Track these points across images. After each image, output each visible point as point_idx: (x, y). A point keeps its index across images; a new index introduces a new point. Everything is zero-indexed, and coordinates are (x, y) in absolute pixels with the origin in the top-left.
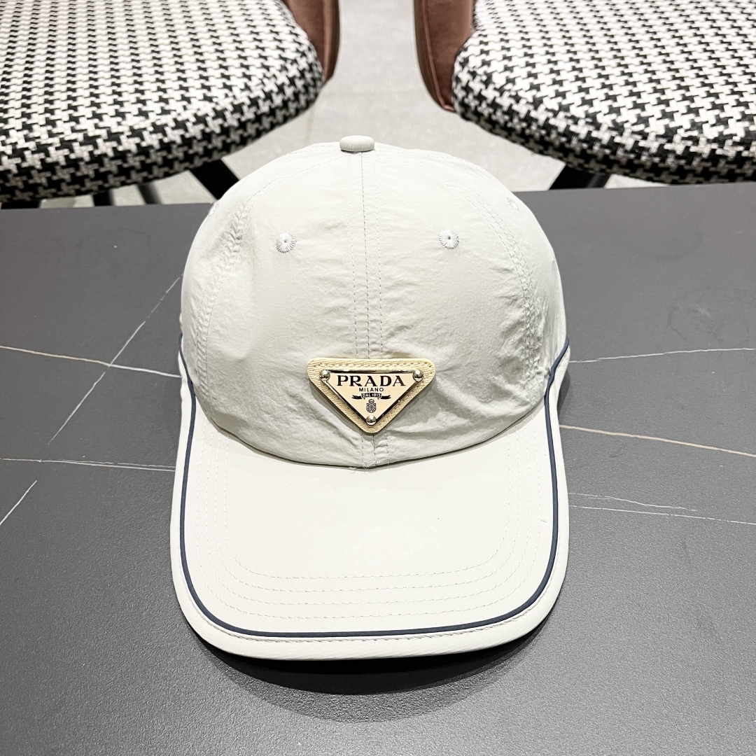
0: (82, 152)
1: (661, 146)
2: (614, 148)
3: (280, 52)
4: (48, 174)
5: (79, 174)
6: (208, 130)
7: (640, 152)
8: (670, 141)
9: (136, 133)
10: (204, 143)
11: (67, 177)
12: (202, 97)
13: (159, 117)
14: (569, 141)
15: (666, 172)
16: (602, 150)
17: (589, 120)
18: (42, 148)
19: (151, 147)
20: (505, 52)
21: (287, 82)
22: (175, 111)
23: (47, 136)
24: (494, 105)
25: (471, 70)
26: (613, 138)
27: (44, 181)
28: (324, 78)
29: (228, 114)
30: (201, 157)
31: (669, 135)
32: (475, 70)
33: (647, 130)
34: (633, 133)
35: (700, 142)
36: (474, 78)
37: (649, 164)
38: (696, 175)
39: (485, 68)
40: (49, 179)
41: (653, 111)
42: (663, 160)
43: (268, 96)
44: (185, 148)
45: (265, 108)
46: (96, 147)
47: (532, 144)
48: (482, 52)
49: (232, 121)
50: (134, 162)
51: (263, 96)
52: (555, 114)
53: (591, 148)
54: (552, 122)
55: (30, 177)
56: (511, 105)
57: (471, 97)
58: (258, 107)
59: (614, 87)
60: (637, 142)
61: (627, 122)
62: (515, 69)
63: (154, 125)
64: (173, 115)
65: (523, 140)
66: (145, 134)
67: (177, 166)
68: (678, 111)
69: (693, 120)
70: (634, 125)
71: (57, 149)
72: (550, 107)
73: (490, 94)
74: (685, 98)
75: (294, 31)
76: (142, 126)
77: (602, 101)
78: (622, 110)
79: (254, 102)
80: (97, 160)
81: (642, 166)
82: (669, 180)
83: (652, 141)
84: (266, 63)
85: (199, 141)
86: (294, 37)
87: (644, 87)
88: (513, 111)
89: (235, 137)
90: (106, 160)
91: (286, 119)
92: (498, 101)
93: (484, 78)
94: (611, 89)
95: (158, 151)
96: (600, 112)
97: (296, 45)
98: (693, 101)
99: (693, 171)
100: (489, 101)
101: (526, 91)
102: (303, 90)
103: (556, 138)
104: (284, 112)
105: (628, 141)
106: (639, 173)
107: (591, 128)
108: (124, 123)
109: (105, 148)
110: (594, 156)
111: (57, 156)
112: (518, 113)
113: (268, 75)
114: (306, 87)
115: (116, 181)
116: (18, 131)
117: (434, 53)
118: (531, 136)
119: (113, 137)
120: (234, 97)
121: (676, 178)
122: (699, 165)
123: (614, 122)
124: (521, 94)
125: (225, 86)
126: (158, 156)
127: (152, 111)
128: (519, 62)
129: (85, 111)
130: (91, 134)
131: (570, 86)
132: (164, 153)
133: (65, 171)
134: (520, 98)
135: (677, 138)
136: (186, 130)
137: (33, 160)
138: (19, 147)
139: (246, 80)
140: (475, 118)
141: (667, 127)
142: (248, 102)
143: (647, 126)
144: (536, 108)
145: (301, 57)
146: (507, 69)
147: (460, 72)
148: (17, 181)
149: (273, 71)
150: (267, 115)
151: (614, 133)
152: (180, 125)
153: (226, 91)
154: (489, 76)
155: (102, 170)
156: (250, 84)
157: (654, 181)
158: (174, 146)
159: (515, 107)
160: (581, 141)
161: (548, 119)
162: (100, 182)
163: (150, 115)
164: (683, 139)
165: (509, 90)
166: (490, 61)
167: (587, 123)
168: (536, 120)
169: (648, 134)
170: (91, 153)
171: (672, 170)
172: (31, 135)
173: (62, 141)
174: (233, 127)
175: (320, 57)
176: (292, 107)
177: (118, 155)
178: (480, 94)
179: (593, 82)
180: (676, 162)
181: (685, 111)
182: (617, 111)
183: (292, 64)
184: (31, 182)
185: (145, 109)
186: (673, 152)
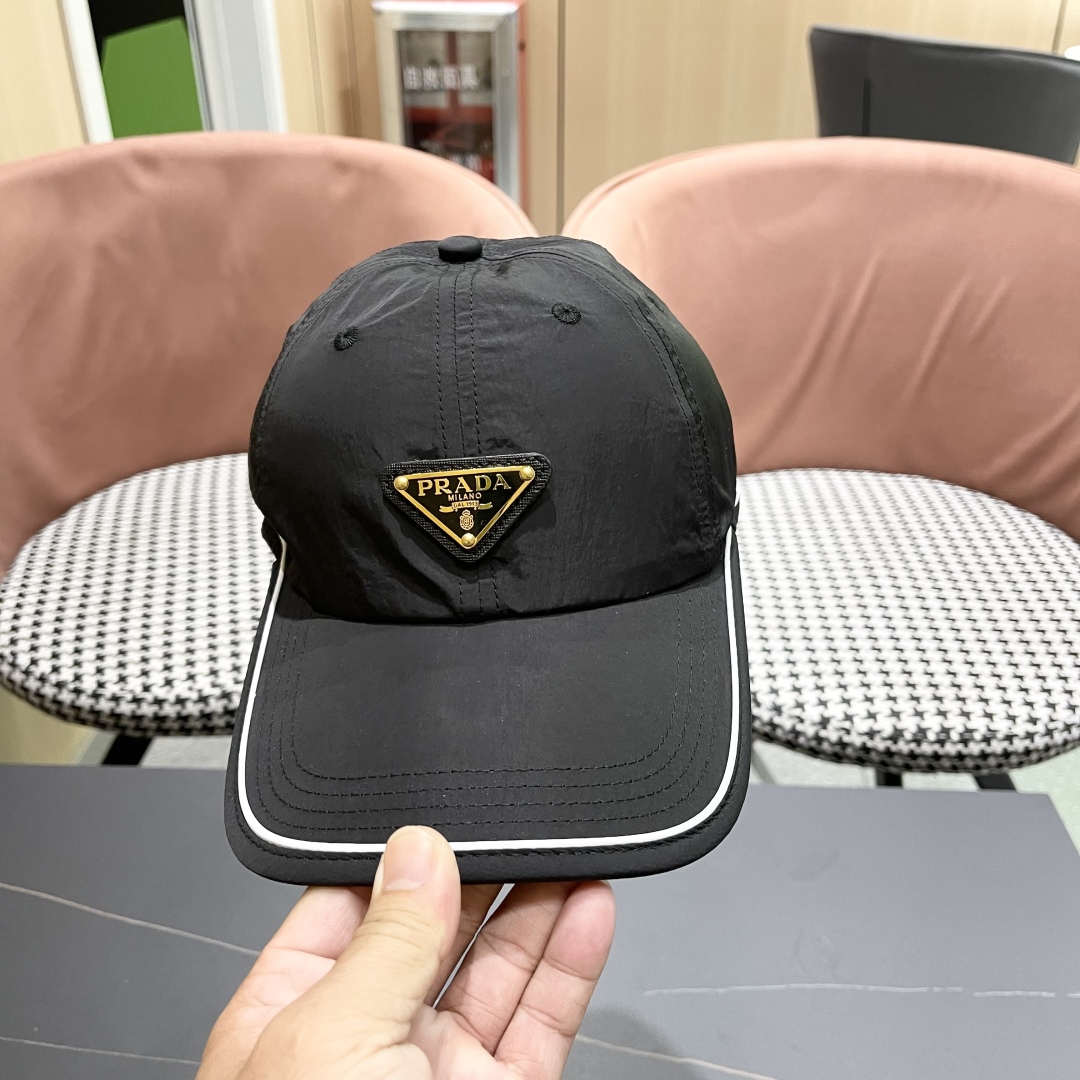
1: (817, 732)
2: (774, 727)
7: (798, 735)
8: (825, 728)
15: (824, 753)
26: (772, 718)
35: (852, 734)
37: (807, 745)
41: (810, 696)
42: (819, 745)
59: (775, 664)
60: (794, 725)
61: (785, 704)
68: (832, 700)
69: (845, 710)
70: (791, 708)
74: (839, 686)
78: (780, 691)
83: (808, 727)
87: (803, 668)
94: (773, 666)
98: (846, 690)
99: (848, 756)
105: (786, 723)
116: (205, 676)
122: (852, 753)
123: (773, 702)
135: (831, 727)
137: (216, 706)
138: (204, 693)
141: (822, 715)
143: (804, 711)
151: (773, 714)
164: (837, 728)
169: (804, 719)
171: (828, 752)
172: (218, 681)
180: (831, 748)
181: (839, 700)
182: (777, 692)
186: (828, 739)
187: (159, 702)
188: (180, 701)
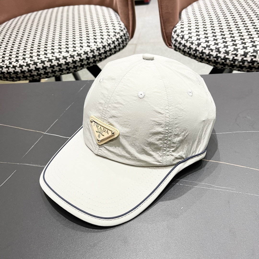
0: (48, 64)
1: (243, 58)
2: (226, 60)
3: (114, 30)
4: (37, 72)
5: (47, 71)
6: (88, 56)
7: (235, 61)
9: (65, 58)
10: (87, 61)
11: (43, 72)
12: (87, 46)
13: (72, 52)
14: (210, 58)
15: (245, 68)
16: (221, 60)
17: (217, 50)
18: (35, 63)
19: (69, 62)
20: (189, 28)
21: (116, 40)
22: (78, 50)
23: (37, 59)
24: (185, 46)
25: (177, 34)
26: (225, 56)
27: (36, 74)
28: (129, 38)
29: (95, 51)
30: (86, 65)
31: (245, 55)
32: (179, 34)
33: (237, 53)
34: (232, 54)
35: (257, 57)
36: (178, 37)
37: (238, 65)
38: (256, 69)
39: (182, 33)
40: (37, 73)
41: (240, 46)
42: (243, 64)
43: (109, 45)
44: (81, 62)
45: (108, 49)
46: (52, 62)
47: (197, 59)
48: (181, 28)
49: (96, 53)
50: (64, 67)
51: (107, 45)
52: (205, 48)
53: (217, 60)
54: (204, 51)
55: (32, 72)
56: (190, 46)
57: (177, 43)
58: (105, 48)
59: (226, 38)
60: (234, 57)
61: (230, 50)
62: (192, 33)
63: (70, 55)
64: (77, 52)
65: (194, 58)
66: (68, 58)
67: (78, 68)
68: (249, 46)
69: (254, 49)
70: (232, 51)
71: (40, 63)
72: (203, 46)
73: (183, 42)
74: (252, 42)
75: (120, 23)
76: (67, 55)
77: (221, 43)
78: (228, 46)
79: (104, 47)
80: (52, 67)
81: (236, 66)
82: (246, 71)
83: (239, 57)
84: (109, 34)
85: (85, 60)
86: (119, 25)
87: (237, 38)
88: (191, 48)
89: (97, 58)
90: (55, 67)
91: (115, 52)
92: (186, 44)
93: (181, 37)
94: (225, 39)
95: (72, 63)
96: (221, 47)
97: (120, 28)
98: (254, 43)
99: (254, 67)
100: (183, 44)
101: (195, 41)
102: (121, 42)
103: (206, 57)
104: (114, 50)
105: (230, 57)
106: (235, 68)
107: (217, 53)
108: (61, 55)
109: (55, 63)
110: (219, 63)
111: (40, 66)
112: (192, 48)
113: (109, 38)
114: (123, 41)
115: (58, 73)
116: (28, 58)
117: (165, 29)
118: (197, 56)
119: (57, 59)
120: (97, 45)
121: (249, 70)
122: (256, 65)
123: (225, 50)
124: (193, 42)
125: (95, 42)
126: (72, 65)
127: (70, 51)
128: (194, 31)
129: (49, 51)
130: (50, 59)
131: (211, 39)
132: (74, 64)
133: (42, 70)
134: (193, 43)
135: (248, 56)
136: (81, 57)
137: (32, 67)
138: (28, 63)
139: (102, 40)
140: (179, 50)
141: (245, 52)
142: (102, 47)
143: (237, 52)
144: (198, 47)
145: (121, 31)
146: (189, 33)
147: (174, 35)
148: (28, 74)
149: (111, 36)
150: (109, 51)
151: (225, 55)
152: (79, 55)
153: (95, 43)
154: (183, 36)
155: (54, 70)
156: (103, 41)
157: (241, 71)
158: (77, 62)
159: (191, 46)
160: (214, 57)
161: (202, 50)
162: (53, 74)
163: (70, 52)
164: (250, 56)
165: (190, 41)
166: (184, 31)
167: (216, 51)
168: (198, 51)
169: (238, 54)
170: (50, 65)
171: (247, 67)
172: (32, 59)
173: (42, 61)
174: (97, 55)
175: (128, 31)
176: (118, 48)
177: (59, 65)
178: (180, 42)
179: (219, 37)
180: (248, 64)
181: (251, 46)
182: (227, 47)
183: (118, 34)
184: (32, 74)
185: (68, 50)
186: (247, 61)
187: (14, 67)
188: (21, 66)
